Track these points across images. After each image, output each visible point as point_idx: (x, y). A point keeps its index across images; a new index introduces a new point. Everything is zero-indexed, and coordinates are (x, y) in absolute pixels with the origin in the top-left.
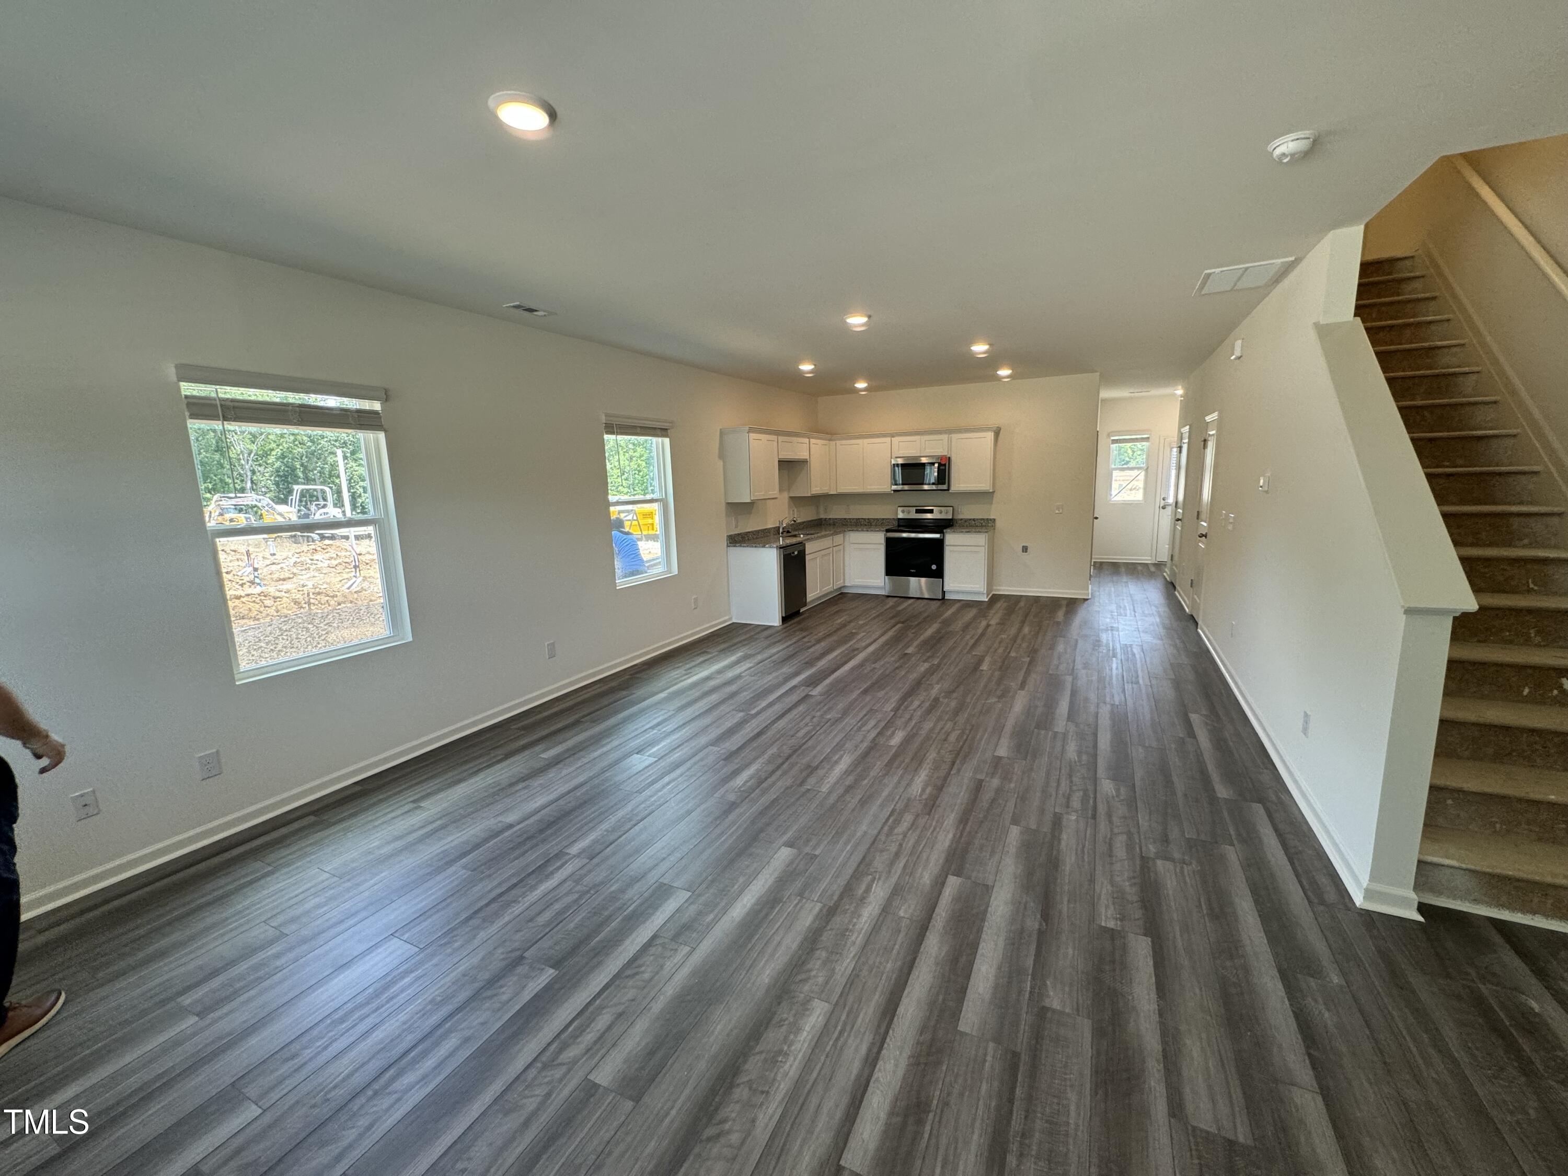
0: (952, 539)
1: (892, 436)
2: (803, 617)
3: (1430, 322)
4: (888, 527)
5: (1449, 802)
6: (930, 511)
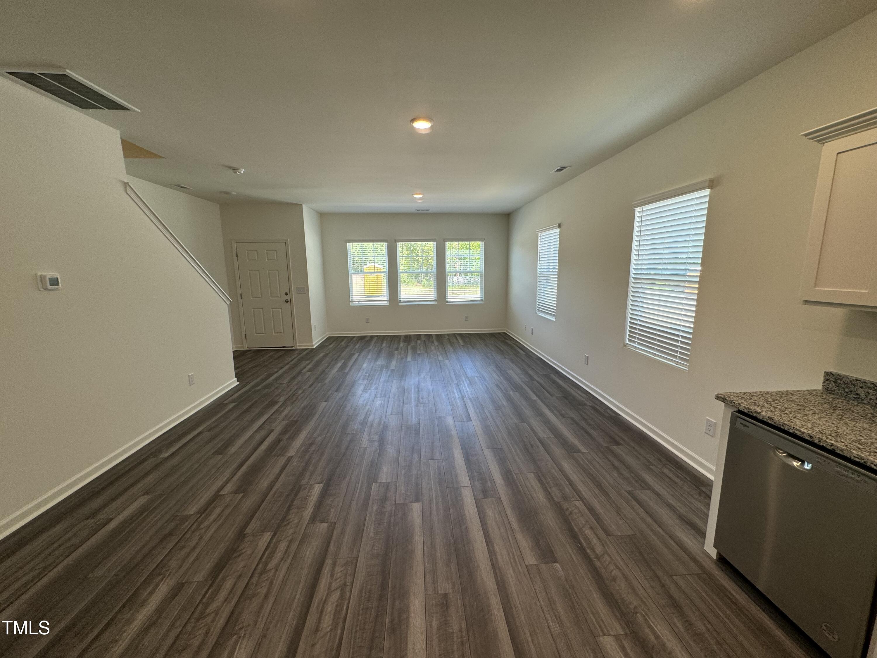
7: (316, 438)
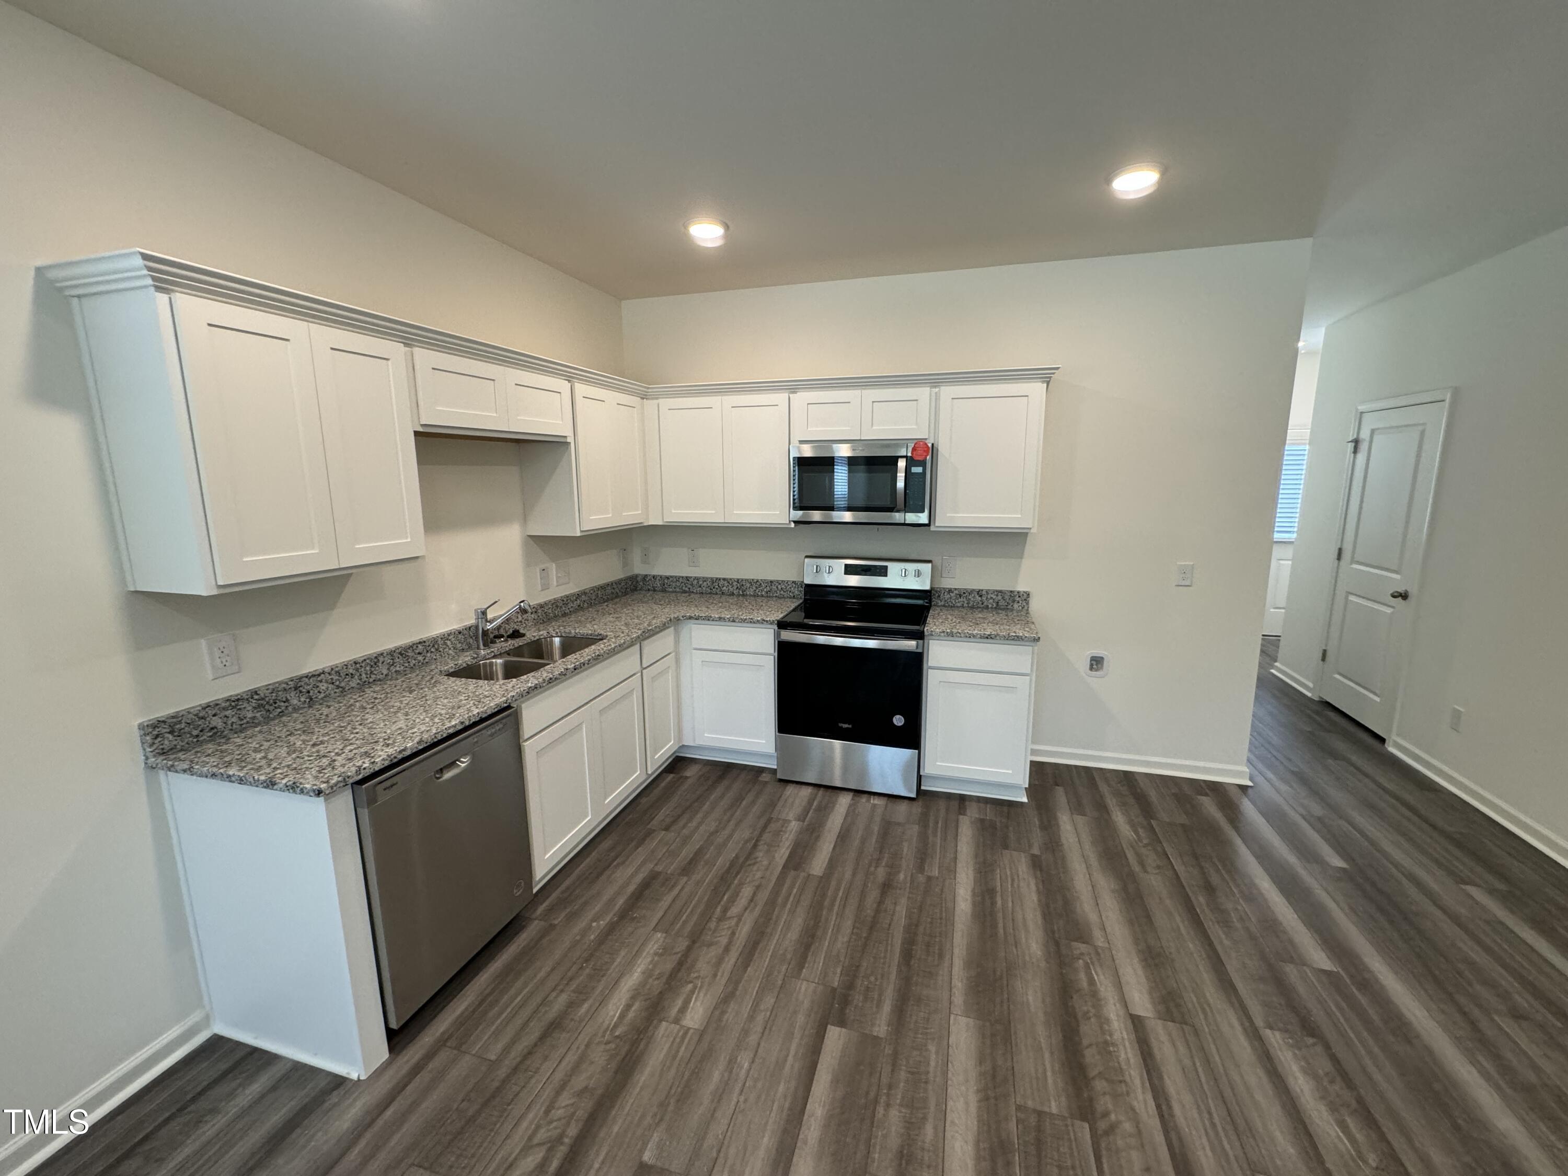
0: (945, 654)
1: (793, 387)
6: (883, 572)
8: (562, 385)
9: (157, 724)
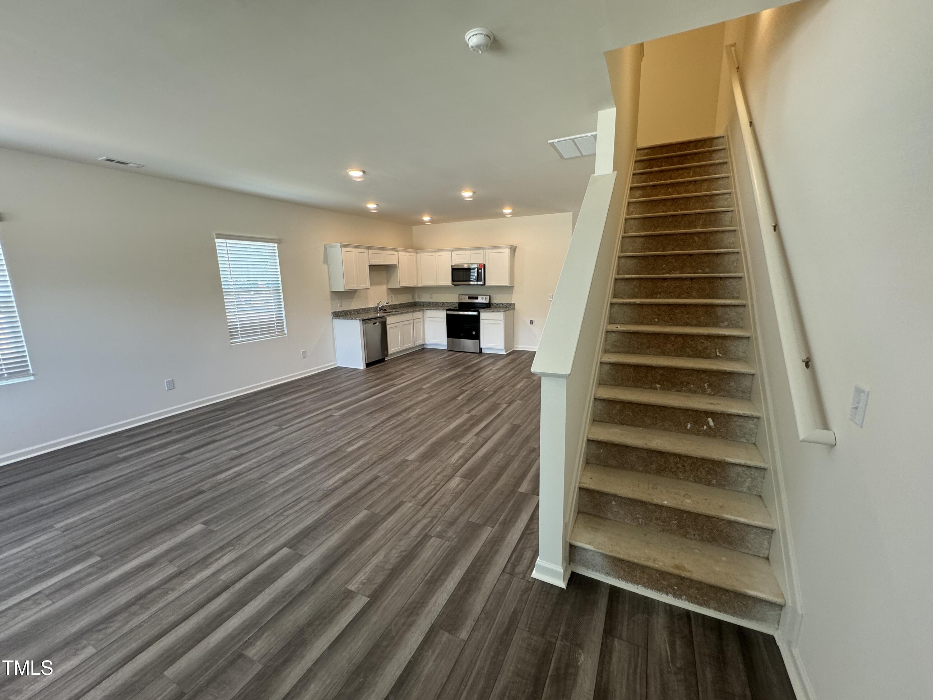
0: (485, 315)
1: (452, 250)
2: (386, 362)
3: (718, 179)
4: (448, 308)
5: (613, 503)
6: (477, 298)
7: (445, 421)
8: (396, 253)
9: (334, 312)
